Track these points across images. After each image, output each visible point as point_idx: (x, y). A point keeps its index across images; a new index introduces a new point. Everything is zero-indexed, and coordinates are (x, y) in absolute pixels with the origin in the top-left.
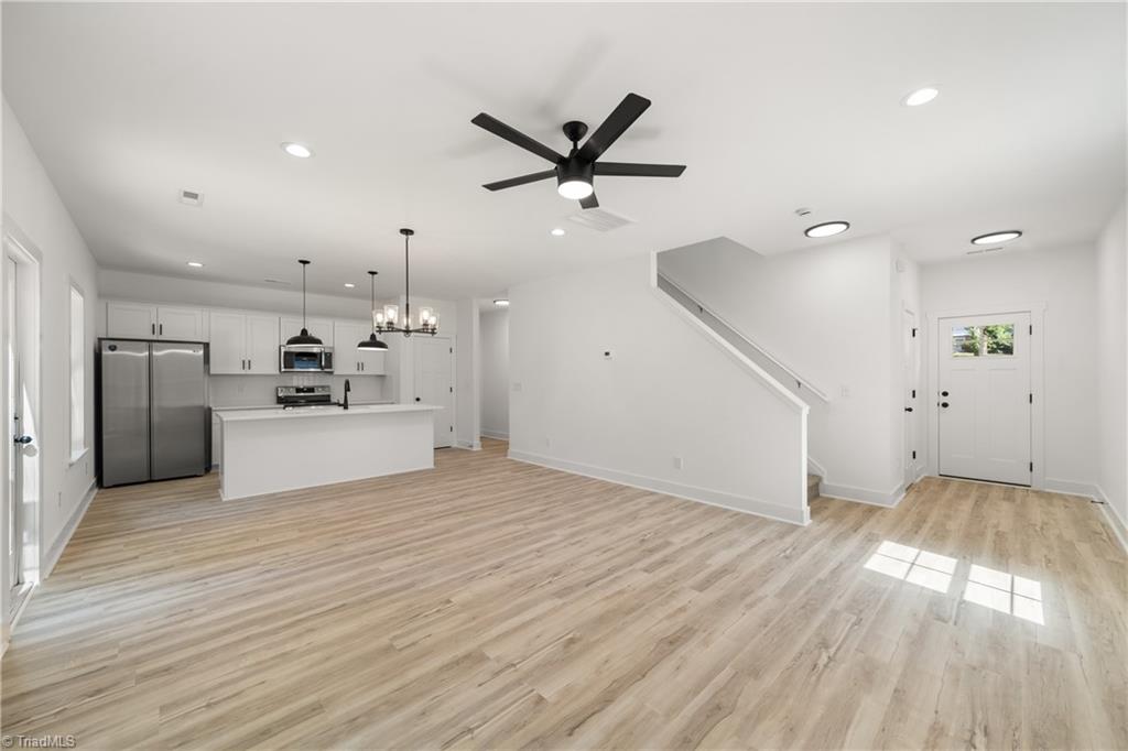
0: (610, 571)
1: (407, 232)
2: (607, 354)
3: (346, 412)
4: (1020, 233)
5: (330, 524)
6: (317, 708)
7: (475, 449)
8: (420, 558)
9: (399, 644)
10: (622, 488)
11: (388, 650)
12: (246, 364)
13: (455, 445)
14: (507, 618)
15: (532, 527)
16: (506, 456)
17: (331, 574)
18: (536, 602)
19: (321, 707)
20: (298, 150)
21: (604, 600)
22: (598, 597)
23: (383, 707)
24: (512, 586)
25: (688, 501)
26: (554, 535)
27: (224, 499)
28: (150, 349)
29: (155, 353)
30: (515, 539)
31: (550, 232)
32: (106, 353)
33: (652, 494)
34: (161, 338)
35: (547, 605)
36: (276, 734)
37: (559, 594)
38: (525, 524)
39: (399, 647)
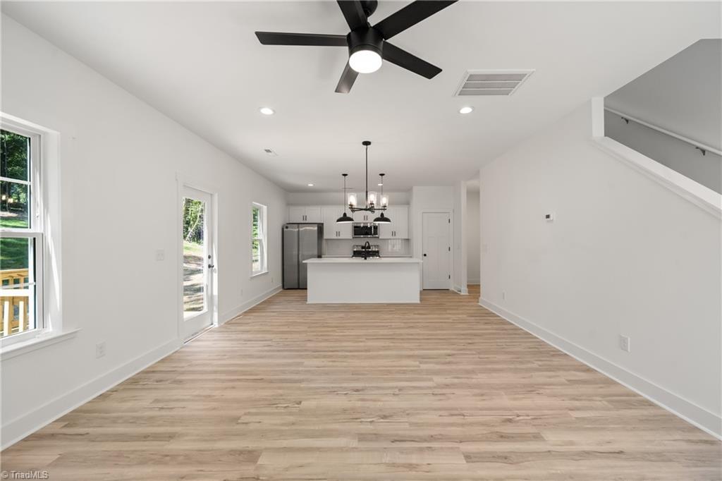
0: (432, 438)
1: (367, 143)
2: (548, 217)
3: (366, 261)
5: (328, 327)
7: (462, 294)
8: (331, 364)
9: (244, 419)
10: (557, 354)
11: (235, 420)
12: (338, 234)
13: (452, 289)
14: (307, 437)
15: (424, 367)
16: (478, 302)
17: (285, 357)
18: (340, 434)
20: (267, 111)
21: (388, 465)
22: (387, 459)
24: (345, 411)
25: (636, 395)
26: (431, 380)
27: (308, 303)
28: (298, 227)
29: (301, 229)
30: (398, 372)
31: (459, 113)
32: (285, 230)
33: (589, 370)
34: (307, 222)
35: (342, 442)
37: (362, 437)
38: (421, 363)
39: (239, 421)
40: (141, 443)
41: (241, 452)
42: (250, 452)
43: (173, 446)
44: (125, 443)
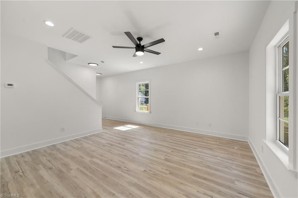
4: (101, 74)
6: (194, 175)
11: (171, 173)
19: (193, 175)
23: (186, 166)
36: (203, 177)
39: (169, 172)
40: (201, 176)
41: (169, 161)
42: (166, 161)
43: (192, 171)
44: (213, 180)
